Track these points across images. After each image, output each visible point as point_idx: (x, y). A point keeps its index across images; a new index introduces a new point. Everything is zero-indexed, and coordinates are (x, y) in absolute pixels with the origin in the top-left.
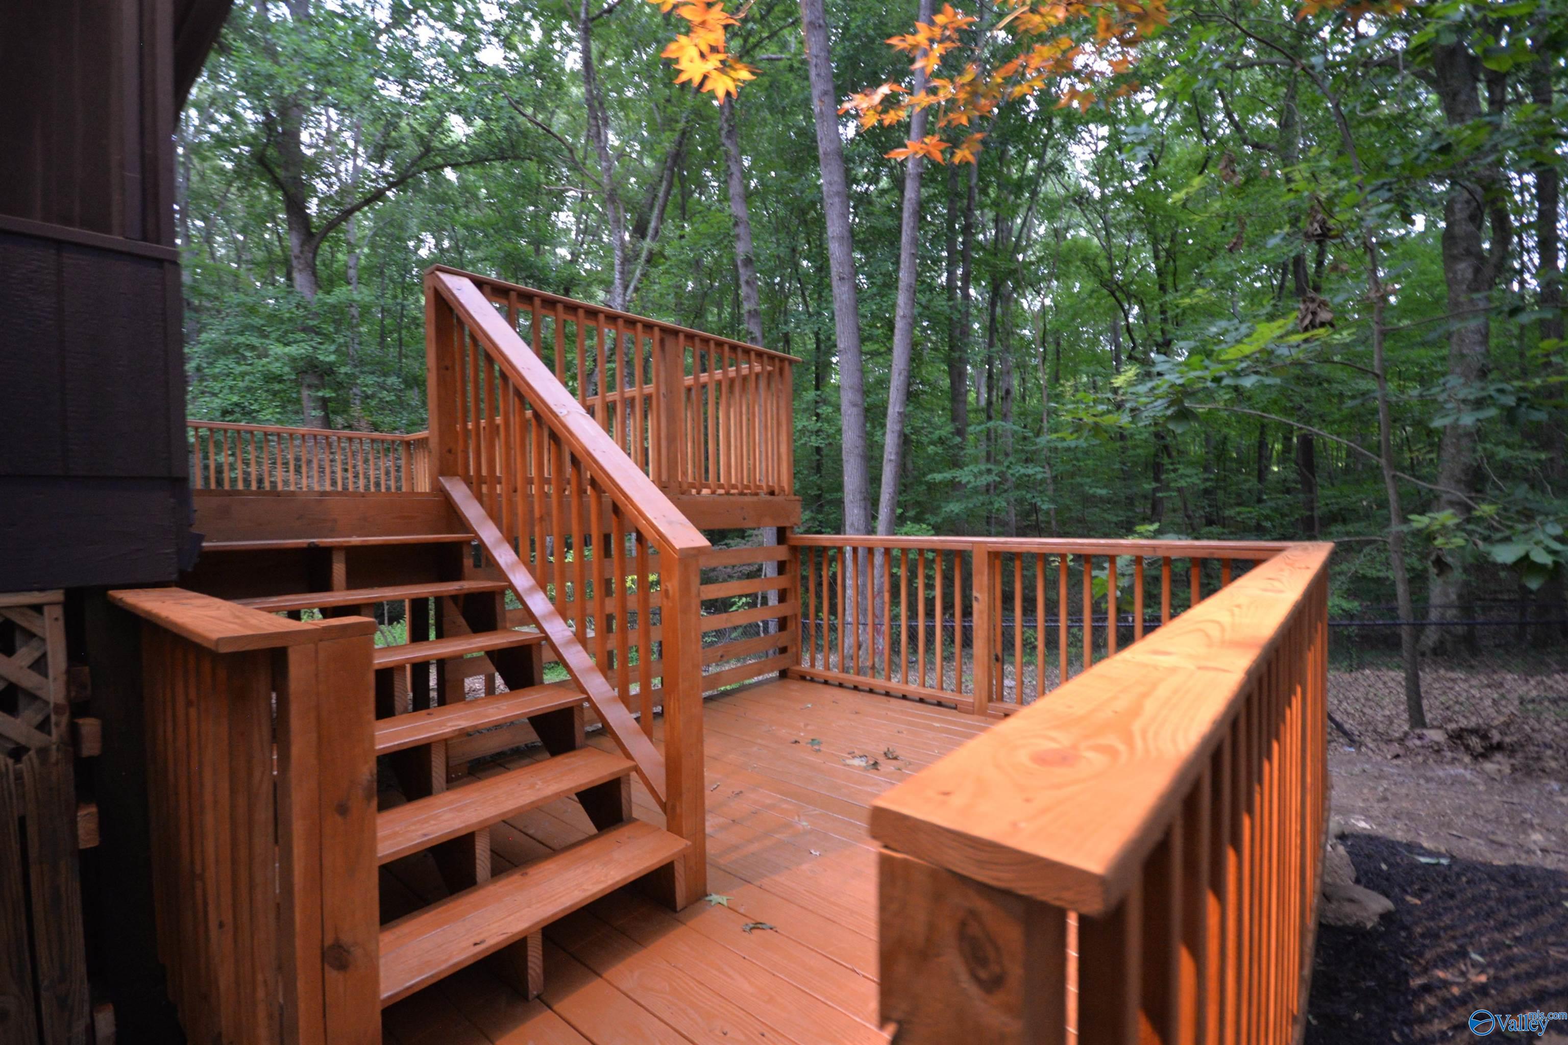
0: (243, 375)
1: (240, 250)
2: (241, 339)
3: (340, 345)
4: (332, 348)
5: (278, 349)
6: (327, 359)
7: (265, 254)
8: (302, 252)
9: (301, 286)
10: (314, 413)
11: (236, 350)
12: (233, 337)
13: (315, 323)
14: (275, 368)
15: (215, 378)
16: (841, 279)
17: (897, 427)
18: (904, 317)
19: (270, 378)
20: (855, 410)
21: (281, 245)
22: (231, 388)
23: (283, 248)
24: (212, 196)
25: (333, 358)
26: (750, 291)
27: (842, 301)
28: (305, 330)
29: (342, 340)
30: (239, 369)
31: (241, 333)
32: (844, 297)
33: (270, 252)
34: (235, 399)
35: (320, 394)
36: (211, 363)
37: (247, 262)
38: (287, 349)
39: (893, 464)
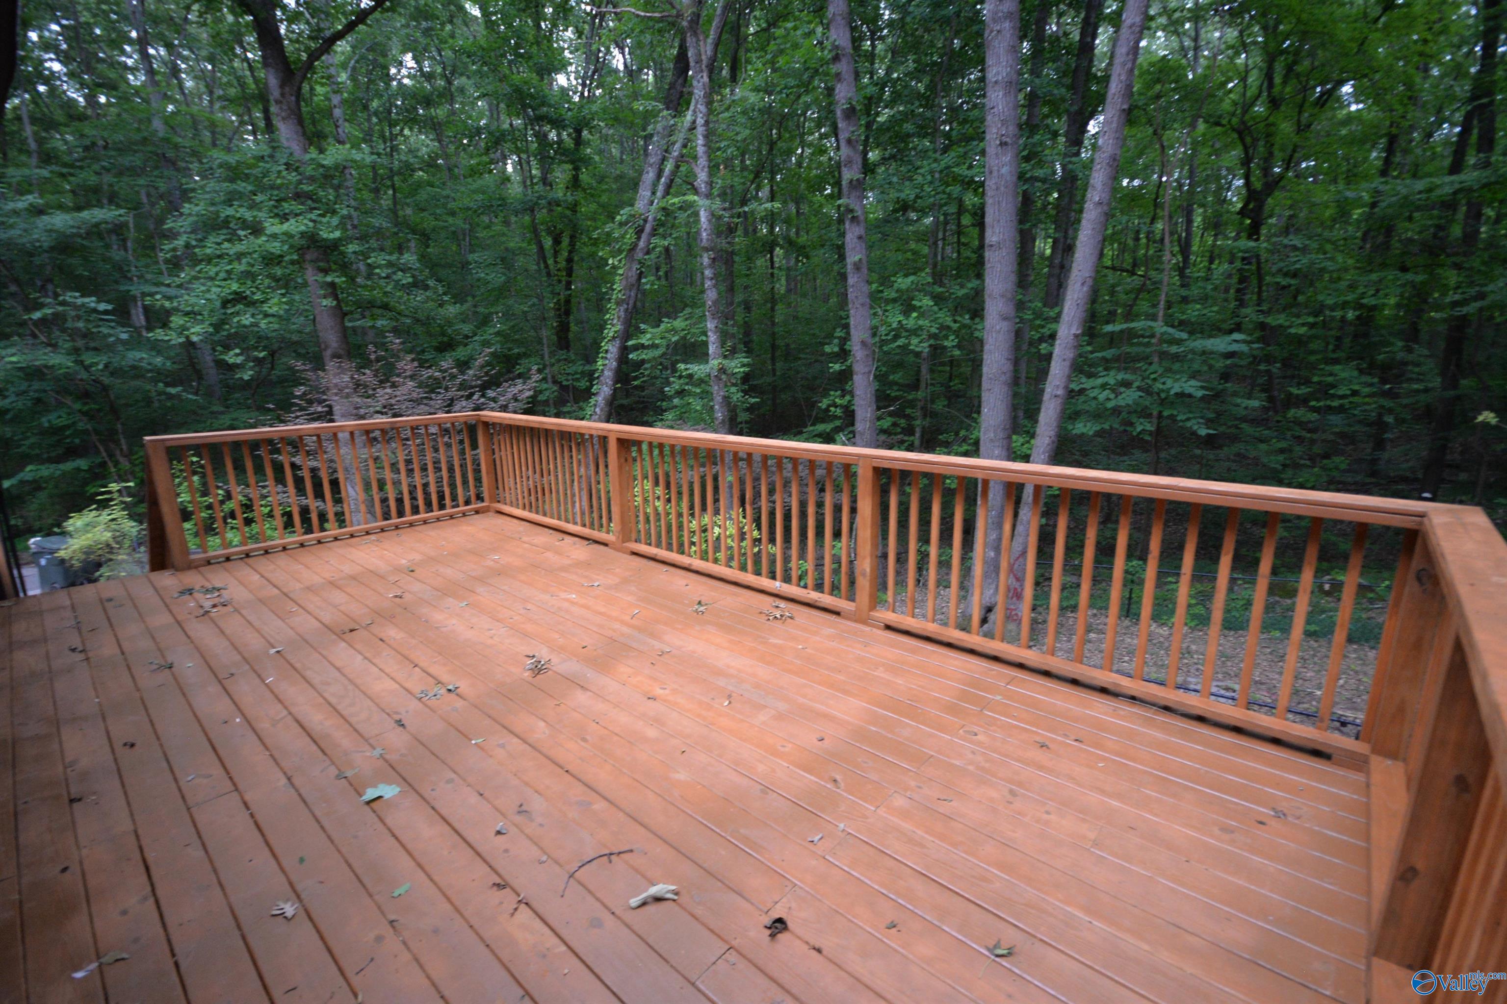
0: (239, 256)
1: (210, 83)
2: (230, 211)
3: (343, 217)
4: (335, 221)
5: (273, 227)
6: (332, 236)
7: (239, 89)
8: (283, 95)
9: (288, 139)
10: (325, 302)
11: (226, 223)
12: (219, 207)
13: (311, 188)
14: (275, 247)
15: (209, 260)
16: (1003, 144)
17: (1070, 355)
18: (1100, 203)
19: (270, 260)
20: (1004, 326)
21: (253, 75)
22: (229, 272)
23: (256, 80)
24: (172, 19)
25: (337, 234)
26: (852, 154)
27: (1001, 176)
28: (298, 196)
29: (345, 212)
30: (233, 249)
31: (229, 202)
32: (1005, 170)
33: (243, 85)
34: (235, 287)
35: (329, 279)
36: (201, 240)
37: (219, 98)
38: (285, 227)
39: (1059, 401)
